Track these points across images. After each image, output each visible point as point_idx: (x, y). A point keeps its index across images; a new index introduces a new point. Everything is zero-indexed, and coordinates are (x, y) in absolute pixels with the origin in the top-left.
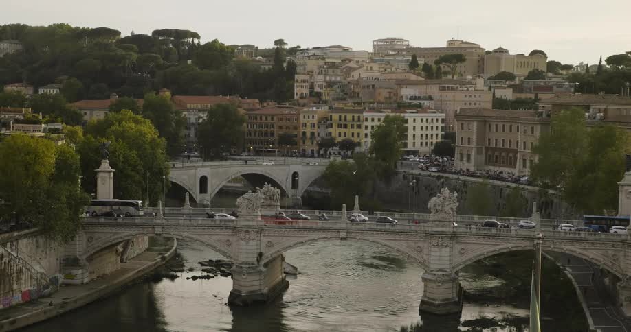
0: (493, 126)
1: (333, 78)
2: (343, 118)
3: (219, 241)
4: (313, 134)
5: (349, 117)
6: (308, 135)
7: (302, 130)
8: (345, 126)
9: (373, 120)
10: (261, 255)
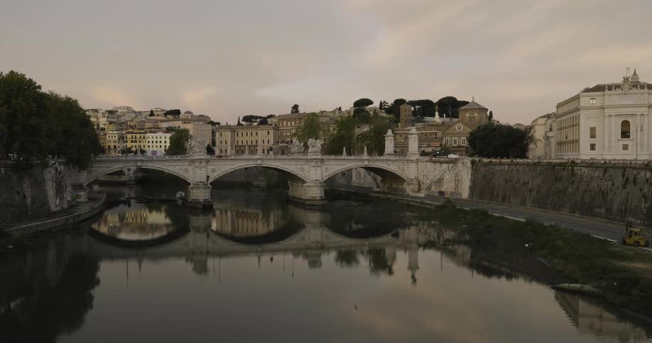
0: (240, 134)
1: (112, 120)
2: (134, 137)
3: (181, 169)
4: (115, 147)
5: (138, 136)
6: (112, 147)
7: (108, 144)
8: (136, 142)
9: (153, 137)
10: (208, 177)
